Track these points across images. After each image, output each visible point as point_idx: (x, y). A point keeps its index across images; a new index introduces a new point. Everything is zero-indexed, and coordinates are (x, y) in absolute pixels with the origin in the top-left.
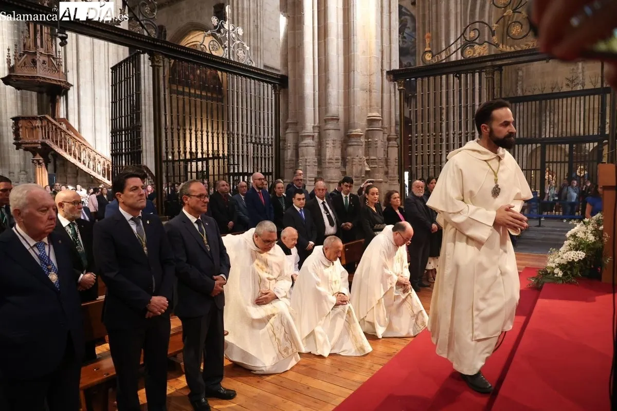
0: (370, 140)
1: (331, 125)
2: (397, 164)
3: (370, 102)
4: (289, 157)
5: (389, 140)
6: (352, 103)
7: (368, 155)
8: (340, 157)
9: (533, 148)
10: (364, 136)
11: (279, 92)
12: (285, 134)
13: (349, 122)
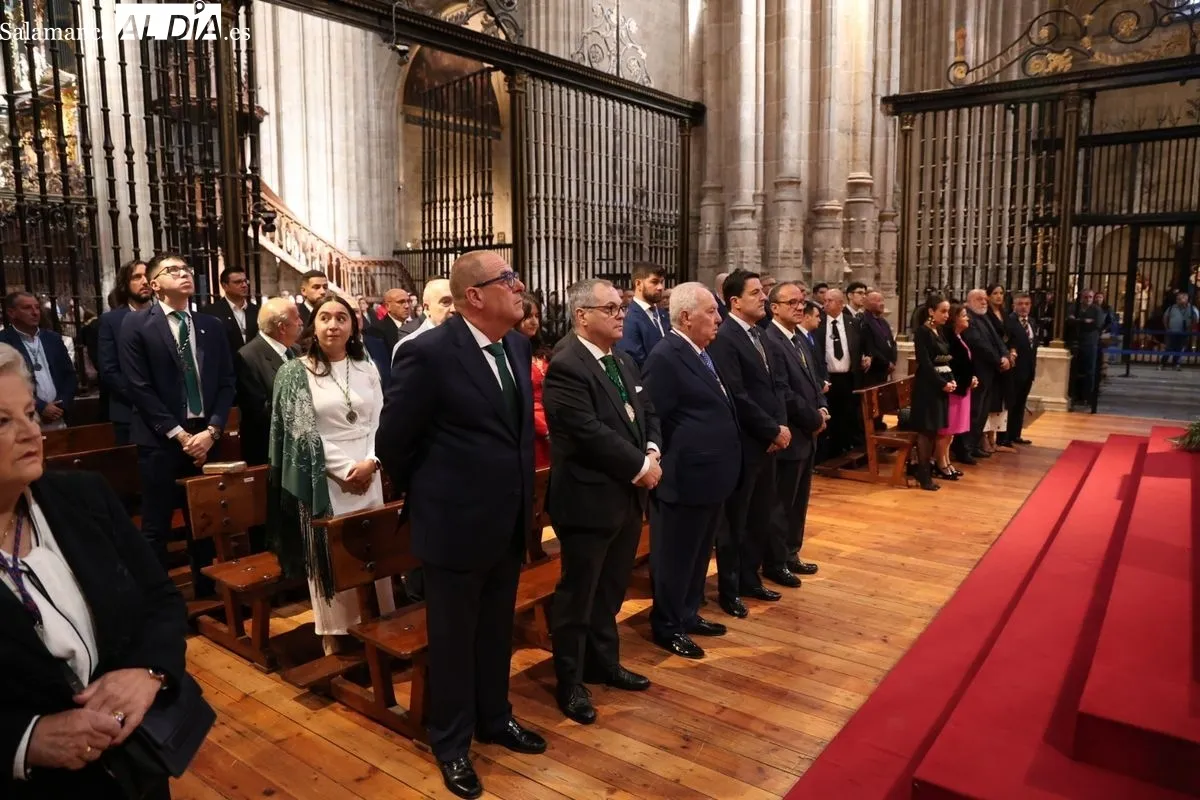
0: (852, 219)
1: (787, 193)
2: (895, 261)
3: (855, 153)
4: (708, 248)
5: (882, 218)
6: (825, 155)
7: (849, 246)
8: (801, 250)
9: (1106, 233)
10: (841, 213)
11: (690, 131)
12: (699, 207)
13: (817, 187)
